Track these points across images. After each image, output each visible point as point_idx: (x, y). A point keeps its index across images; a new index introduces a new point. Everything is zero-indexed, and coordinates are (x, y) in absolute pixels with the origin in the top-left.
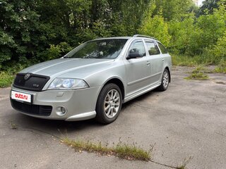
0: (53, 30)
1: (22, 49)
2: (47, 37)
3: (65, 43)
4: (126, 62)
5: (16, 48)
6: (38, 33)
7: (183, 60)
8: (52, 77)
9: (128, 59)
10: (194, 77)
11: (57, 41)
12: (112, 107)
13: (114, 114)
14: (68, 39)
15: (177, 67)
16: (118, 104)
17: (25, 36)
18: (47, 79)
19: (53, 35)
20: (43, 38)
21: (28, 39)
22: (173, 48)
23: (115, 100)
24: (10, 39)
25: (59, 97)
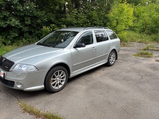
0: (46, 16)
1: (26, 29)
2: (42, 21)
3: (53, 25)
4: (73, 50)
5: (22, 28)
6: (36, 18)
7: (141, 38)
8: (16, 62)
9: (75, 47)
10: (141, 54)
11: (48, 23)
12: (58, 82)
13: (60, 86)
14: (56, 21)
15: (135, 43)
16: (65, 79)
17: (27, 21)
18: (12, 63)
19: (46, 20)
20: (39, 21)
21: (29, 23)
22: (137, 27)
23: (61, 77)
24: (17, 22)
25: (18, 76)
